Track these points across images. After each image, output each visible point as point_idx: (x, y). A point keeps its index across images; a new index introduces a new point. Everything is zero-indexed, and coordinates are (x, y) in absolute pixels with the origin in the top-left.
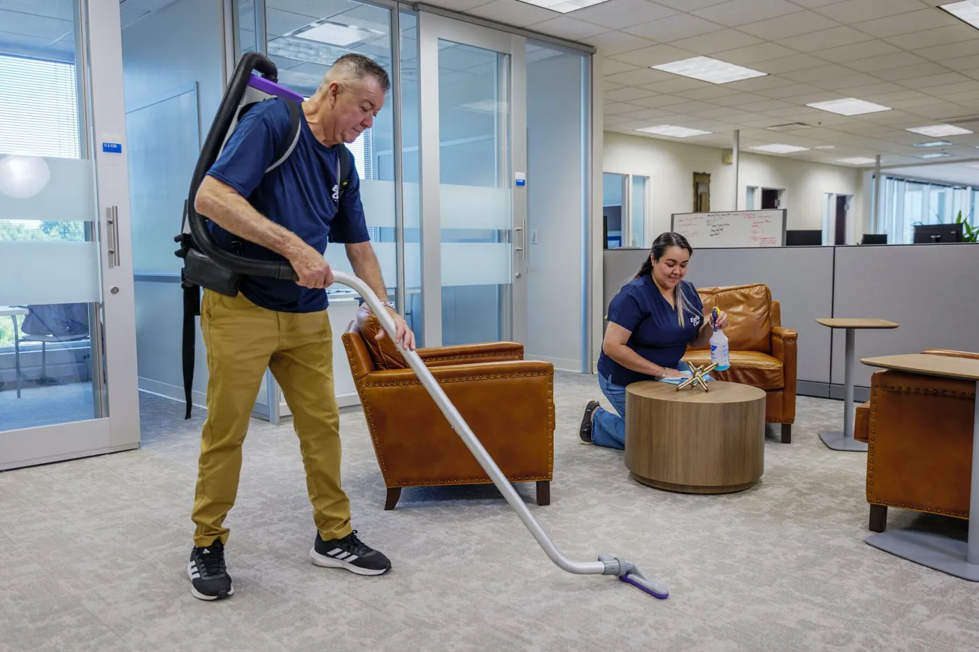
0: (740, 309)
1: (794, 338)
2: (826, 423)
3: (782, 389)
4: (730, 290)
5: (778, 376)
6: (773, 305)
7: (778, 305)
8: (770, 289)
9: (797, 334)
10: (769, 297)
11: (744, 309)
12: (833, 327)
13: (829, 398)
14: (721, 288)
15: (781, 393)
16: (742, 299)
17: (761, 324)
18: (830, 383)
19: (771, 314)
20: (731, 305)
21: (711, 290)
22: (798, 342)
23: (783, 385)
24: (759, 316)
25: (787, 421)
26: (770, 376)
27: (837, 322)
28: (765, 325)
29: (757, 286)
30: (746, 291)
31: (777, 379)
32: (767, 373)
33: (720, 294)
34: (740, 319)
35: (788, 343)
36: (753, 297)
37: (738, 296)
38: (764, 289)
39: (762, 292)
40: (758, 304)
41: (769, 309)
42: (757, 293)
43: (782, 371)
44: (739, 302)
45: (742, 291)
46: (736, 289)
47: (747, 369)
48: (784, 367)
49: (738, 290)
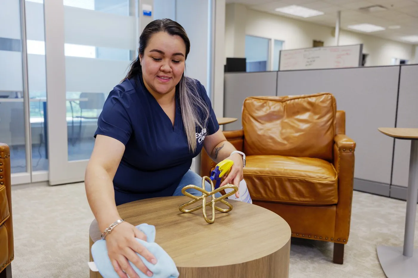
0: (305, 116)
1: (351, 149)
2: (385, 231)
3: (336, 205)
4: (298, 98)
5: (332, 190)
6: (338, 115)
7: (343, 115)
8: (336, 97)
9: (355, 145)
10: (334, 106)
11: (310, 116)
12: (396, 137)
13: (389, 197)
14: (290, 97)
15: (334, 208)
16: (308, 107)
17: (324, 132)
18: (391, 185)
19: (335, 122)
20: (298, 113)
21: (281, 99)
22: (356, 153)
23: (336, 201)
24: (322, 124)
25: (339, 239)
26: (322, 190)
27: (400, 132)
28: (329, 132)
29: (323, 94)
30: (313, 100)
31: (329, 194)
32: (319, 186)
33: (288, 102)
34: (304, 126)
35: (344, 154)
36: (318, 105)
37: (306, 105)
38: (329, 98)
39: (327, 100)
40: (324, 112)
41: (333, 117)
42: (323, 102)
43: (336, 185)
44: (305, 110)
45: (310, 100)
46: (304, 98)
47: (296, 181)
48: (339, 181)
49: (306, 99)
